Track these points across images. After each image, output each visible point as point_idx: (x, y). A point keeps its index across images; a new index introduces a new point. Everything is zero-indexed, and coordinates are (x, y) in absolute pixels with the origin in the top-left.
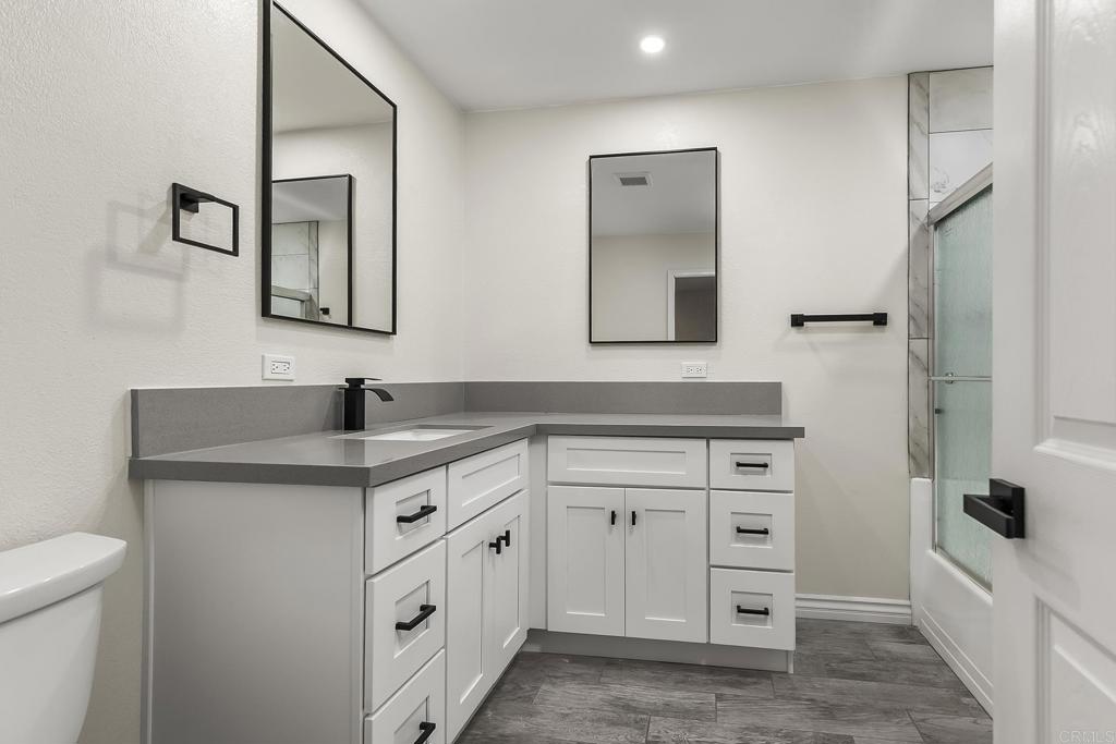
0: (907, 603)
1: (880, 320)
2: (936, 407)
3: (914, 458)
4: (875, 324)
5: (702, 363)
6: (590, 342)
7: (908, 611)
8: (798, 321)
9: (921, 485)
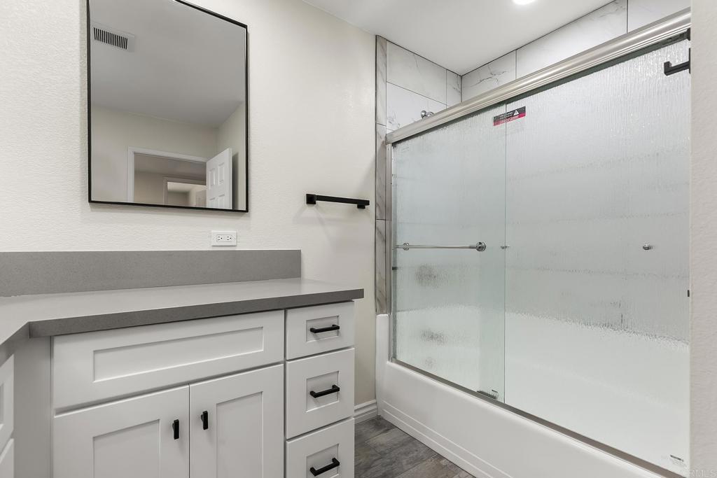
0: (374, 401)
1: (362, 204)
2: (392, 265)
3: (378, 300)
4: (359, 207)
5: (232, 232)
6: (90, 201)
7: (375, 407)
8: (311, 199)
9: (383, 318)
